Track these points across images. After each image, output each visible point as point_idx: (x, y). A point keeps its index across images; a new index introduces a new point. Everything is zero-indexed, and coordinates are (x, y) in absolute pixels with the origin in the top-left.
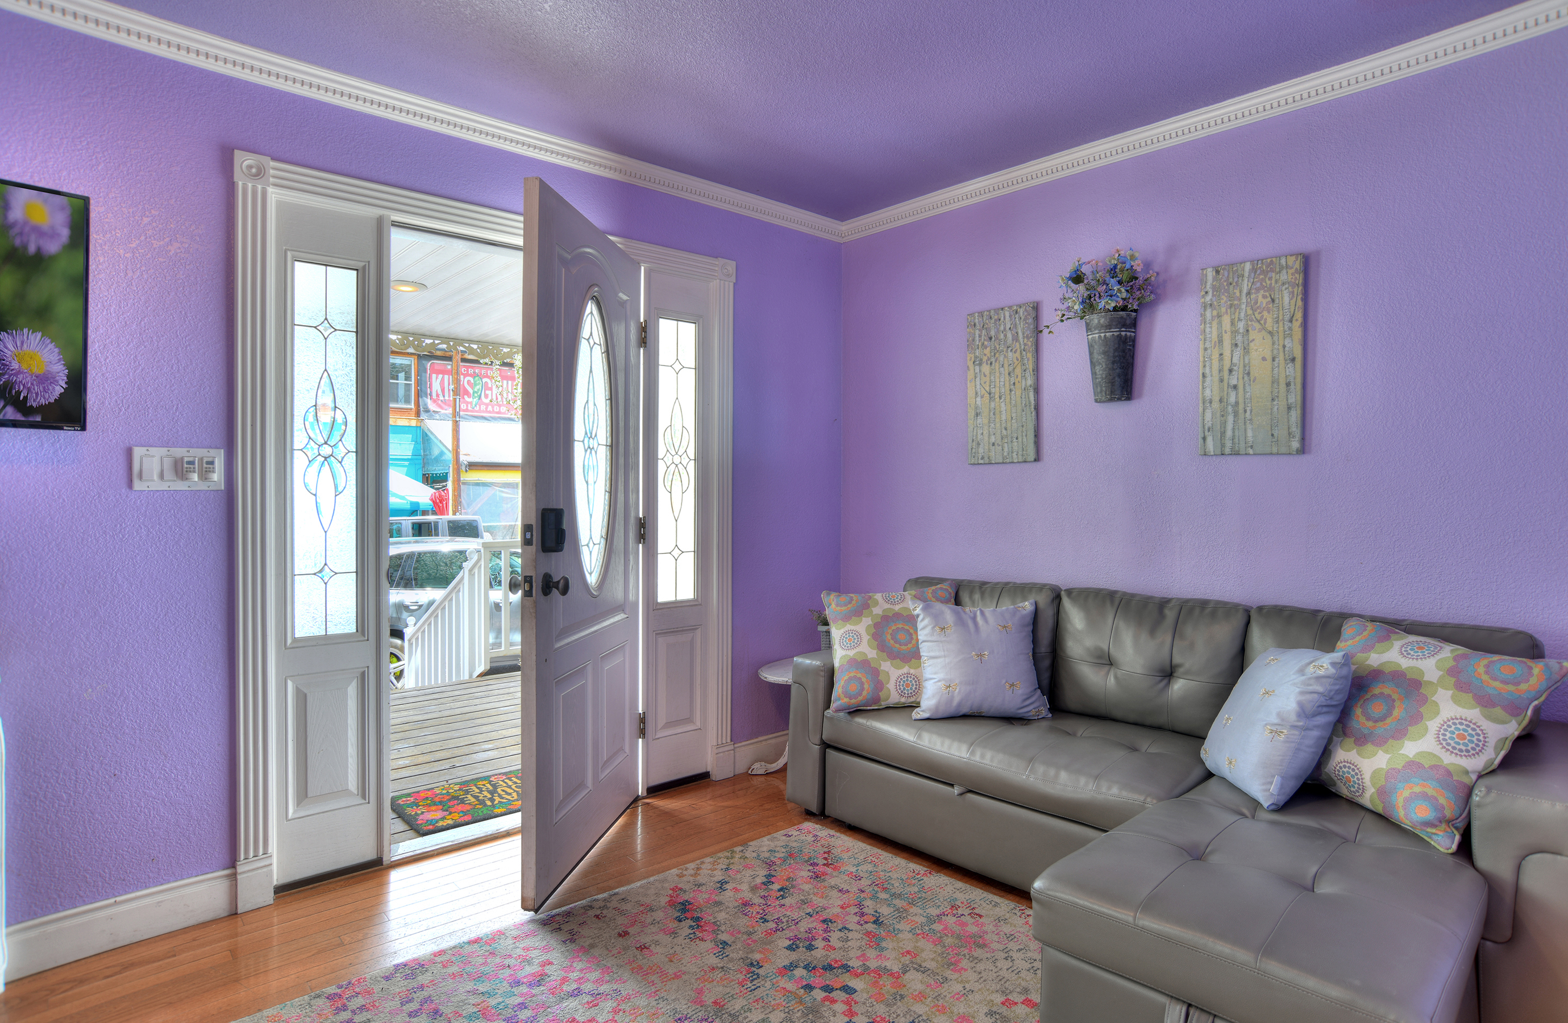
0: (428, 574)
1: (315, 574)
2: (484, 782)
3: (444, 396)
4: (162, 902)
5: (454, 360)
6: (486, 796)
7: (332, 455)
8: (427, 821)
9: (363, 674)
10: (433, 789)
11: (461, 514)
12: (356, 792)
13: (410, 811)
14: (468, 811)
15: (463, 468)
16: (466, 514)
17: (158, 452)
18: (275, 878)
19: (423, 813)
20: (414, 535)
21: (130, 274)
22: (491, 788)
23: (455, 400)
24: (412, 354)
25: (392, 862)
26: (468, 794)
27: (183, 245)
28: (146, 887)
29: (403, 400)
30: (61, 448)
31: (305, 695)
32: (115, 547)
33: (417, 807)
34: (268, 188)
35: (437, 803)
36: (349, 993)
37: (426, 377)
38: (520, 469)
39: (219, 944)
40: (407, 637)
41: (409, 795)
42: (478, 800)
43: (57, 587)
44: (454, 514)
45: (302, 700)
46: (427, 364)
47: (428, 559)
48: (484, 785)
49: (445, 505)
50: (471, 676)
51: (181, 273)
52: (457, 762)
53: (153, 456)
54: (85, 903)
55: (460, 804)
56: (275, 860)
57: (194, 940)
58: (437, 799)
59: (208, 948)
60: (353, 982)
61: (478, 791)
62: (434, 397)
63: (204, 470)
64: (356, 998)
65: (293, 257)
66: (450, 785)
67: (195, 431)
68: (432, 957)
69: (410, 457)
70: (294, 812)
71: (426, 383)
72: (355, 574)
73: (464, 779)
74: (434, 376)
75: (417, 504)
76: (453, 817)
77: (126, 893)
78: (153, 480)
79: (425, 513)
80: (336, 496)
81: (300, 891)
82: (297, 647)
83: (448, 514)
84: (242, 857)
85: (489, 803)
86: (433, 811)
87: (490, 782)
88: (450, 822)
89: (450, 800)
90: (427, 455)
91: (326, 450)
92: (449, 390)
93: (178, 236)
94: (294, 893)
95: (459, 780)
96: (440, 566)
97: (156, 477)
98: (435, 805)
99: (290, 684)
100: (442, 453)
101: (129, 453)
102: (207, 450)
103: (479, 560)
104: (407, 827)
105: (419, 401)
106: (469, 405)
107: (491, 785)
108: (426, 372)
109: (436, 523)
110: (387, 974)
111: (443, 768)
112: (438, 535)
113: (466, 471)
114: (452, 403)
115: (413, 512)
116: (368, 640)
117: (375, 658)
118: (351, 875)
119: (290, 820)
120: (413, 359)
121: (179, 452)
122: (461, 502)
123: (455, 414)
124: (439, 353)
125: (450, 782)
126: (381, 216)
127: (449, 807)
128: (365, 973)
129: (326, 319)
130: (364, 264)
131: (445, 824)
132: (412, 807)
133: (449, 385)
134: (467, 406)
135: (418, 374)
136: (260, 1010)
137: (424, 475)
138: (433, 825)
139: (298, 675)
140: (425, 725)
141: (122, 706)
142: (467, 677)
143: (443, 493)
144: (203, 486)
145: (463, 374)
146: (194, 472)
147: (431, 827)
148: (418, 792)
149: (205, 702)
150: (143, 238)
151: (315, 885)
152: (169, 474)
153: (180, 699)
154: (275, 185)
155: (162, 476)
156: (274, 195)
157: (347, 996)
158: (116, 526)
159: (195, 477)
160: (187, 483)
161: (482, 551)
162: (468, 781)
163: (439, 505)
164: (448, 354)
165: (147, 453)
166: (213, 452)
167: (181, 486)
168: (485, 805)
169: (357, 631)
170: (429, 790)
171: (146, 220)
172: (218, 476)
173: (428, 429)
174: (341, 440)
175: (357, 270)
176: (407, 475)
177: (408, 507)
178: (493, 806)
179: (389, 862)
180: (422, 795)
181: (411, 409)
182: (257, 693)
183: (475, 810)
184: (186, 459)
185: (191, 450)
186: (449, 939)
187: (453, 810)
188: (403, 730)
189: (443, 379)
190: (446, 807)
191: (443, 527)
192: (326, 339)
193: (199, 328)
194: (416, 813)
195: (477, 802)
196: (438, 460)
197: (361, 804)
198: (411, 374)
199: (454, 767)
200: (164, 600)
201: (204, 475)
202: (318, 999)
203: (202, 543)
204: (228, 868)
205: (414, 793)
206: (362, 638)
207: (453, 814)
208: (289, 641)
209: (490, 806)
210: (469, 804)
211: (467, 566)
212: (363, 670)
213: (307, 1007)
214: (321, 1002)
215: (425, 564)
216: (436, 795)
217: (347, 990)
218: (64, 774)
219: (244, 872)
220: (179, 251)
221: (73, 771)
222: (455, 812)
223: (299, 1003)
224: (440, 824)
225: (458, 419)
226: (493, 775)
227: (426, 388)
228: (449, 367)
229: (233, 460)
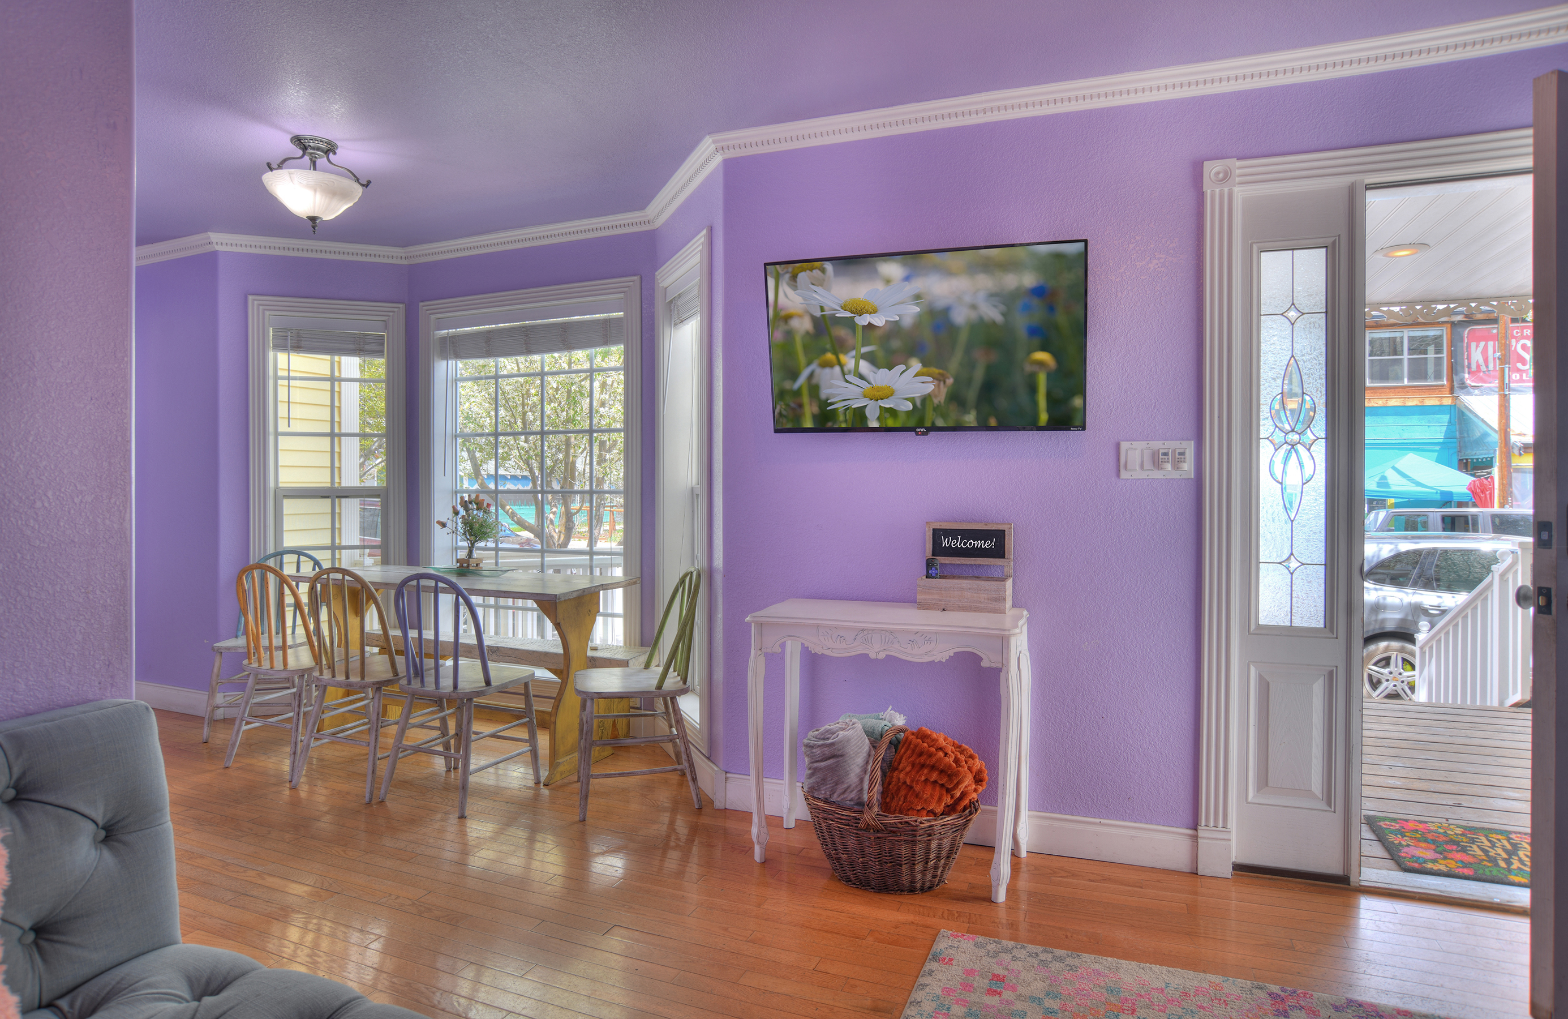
0: (1458, 575)
1: (1280, 563)
2: (1499, 837)
3: (1487, 366)
4: (1135, 837)
5: (1501, 322)
6: (1499, 855)
7: (1299, 443)
8: (1413, 856)
9: (1331, 673)
10: (1426, 822)
11: (1511, 506)
12: (1320, 796)
13: (1391, 838)
14: (1471, 864)
15: (1516, 451)
16: (1519, 506)
17: (1140, 445)
18: (1234, 854)
19: (1408, 845)
20: (1444, 530)
21: (1119, 294)
22: (1509, 847)
23: (1503, 370)
24: (1443, 323)
25: (1360, 885)
26: (1473, 843)
27: (1160, 261)
28: (1123, 820)
29: (1433, 376)
30: (1070, 444)
31: (1268, 683)
32: (1106, 527)
33: (1403, 837)
34: (1234, 188)
35: (1429, 840)
36: (1291, 1002)
37: (1462, 347)
38: (1532, 450)
39: (1178, 895)
40: (1418, 644)
41: (1394, 820)
42: (1487, 855)
43: (1067, 556)
44: (1502, 505)
45: (1264, 688)
46: (1464, 331)
47: (1457, 558)
48: (1499, 840)
49: (1488, 496)
50: (1501, 702)
51: (1159, 285)
52: (1464, 801)
53: (1136, 449)
54: (1079, 815)
55: (1459, 851)
56: (1234, 836)
57: (1158, 881)
58: (1430, 836)
59: (1169, 893)
60: (1298, 992)
61: (1489, 845)
62: (1474, 367)
63: (1177, 460)
64: (1298, 1011)
65: (1259, 249)
66: (1449, 825)
67: (1170, 425)
68: (1395, 1012)
69: (1441, 441)
70: (1254, 797)
71: (1463, 355)
72: (1323, 566)
73: (1471, 824)
74: (1473, 345)
75: (1451, 493)
76: (1449, 863)
77: (1109, 818)
78: (1135, 470)
79: (1460, 504)
80: (1303, 484)
81: (1257, 877)
82: (1260, 634)
83: (1493, 506)
84: (1203, 823)
85: (1503, 864)
86: (1422, 848)
87: (1509, 839)
88: (1443, 868)
89: (1447, 843)
90: (1464, 437)
91: (1295, 437)
92: (1494, 359)
93: (1156, 254)
94: (1252, 877)
95: (1464, 823)
96: (1474, 567)
97: (1137, 468)
98: (1426, 841)
99: (1252, 669)
100: (1485, 435)
101: (1118, 447)
102: (1179, 442)
103: (1514, 563)
104: (1386, 855)
105: (1453, 378)
106: (1524, 375)
107: (1511, 844)
108: (1462, 340)
109: (1475, 518)
110: (1337, 1004)
111: (1444, 803)
112: (1477, 531)
113: (1520, 454)
114: (1498, 374)
115: (1446, 504)
116: (1337, 638)
117: (1345, 658)
118: (1313, 882)
119: (1249, 803)
120: (1444, 329)
121: (1158, 445)
122: (1511, 492)
123: (1502, 386)
124: (1479, 317)
125: (1451, 821)
126: (1353, 183)
127: (1445, 851)
128: (1313, 991)
129: (1293, 304)
130: (1334, 239)
131: (1435, 868)
132: (1396, 835)
133: (1494, 352)
134: (1521, 376)
135: (1452, 343)
136: (1204, 972)
137: (1460, 461)
138: (1420, 864)
139: (1261, 662)
140: (1428, 747)
141: (1109, 661)
142: (1495, 703)
143: (1485, 482)
144: (1176, 475)
145: (1515, 338)
146: (1168, 462)
147: (1416, 865)
148: (1407, 821)
149: (1174, 671)
150: (1129, 262)
151: (1274, 877)
152: (1148, 465)
153: (1153, 664)
154: (1241, 183)
155: (1142, 466)
156: (1240, 193)
157: (1290, 1004)
158: (1107, 509)
159: (1168, 466)
160: (1161, 472)
161: (1519, 553)
162: (1476, 828)
163: (1480, 495)
164: (1492, 316)
165: (1131, 446)
166: (1185, 444)
167: (1157, 475)
168: (1497, 865)
169: (1325, 627)
170: (1421, 822)
171: (1131, 246)
172: (1188, 466)
173: (1466, 407)
174: (1309, 427)
175: (1326, 247)
176: (1439, 461)
177: (1438, 497)
178: (1509, 871)
179: (1358, 885)
180: (1411, 825)
181: (1443, 386)
182: (1221, 672)
183: (1480, 866)
184: (1161, 451)
185: (1166, 442)
186: (1420, 1004)
187: (1450, 855)
188: (1399, 746)
189: (1486, 348)
190: (1440, 849)
191: (1484, 522)
192: (1293, 324)
193: (1173, 332)
194: (1400, 843)
195: (1484, 857)
196: (1481, 441)
197: (1326, 811)
198: (1442, 346)
199: (1459, 805)
200: (1143, 575)
201: (1176, 465)
202: (1260, 991)
203: (1175, 527)
204: (1191, 829)
205: (1400, 819)
206: (1331, 635)
207: (1449, 861)
208: (1253, 627)
209: (1504, 868)
210: (1474, 856)
211: (1497, 569)
212: (1331, 669)
213: (1248, 993)
214: (1262, 995)
215: (1454, 563)
216: (1430, 831)
217: (1291, 997)
218: (1068, 706)
219: (1204, 838)
220: (1156, 267)
221: (1074, 705)
222: (1452, 859)
223: (1241, 985)
224: (1429, 866)
225: (1507, 393)
226: (1515, 833)
227: (1463, 360)
228: (1495, 331)
229: (1202, 449)
